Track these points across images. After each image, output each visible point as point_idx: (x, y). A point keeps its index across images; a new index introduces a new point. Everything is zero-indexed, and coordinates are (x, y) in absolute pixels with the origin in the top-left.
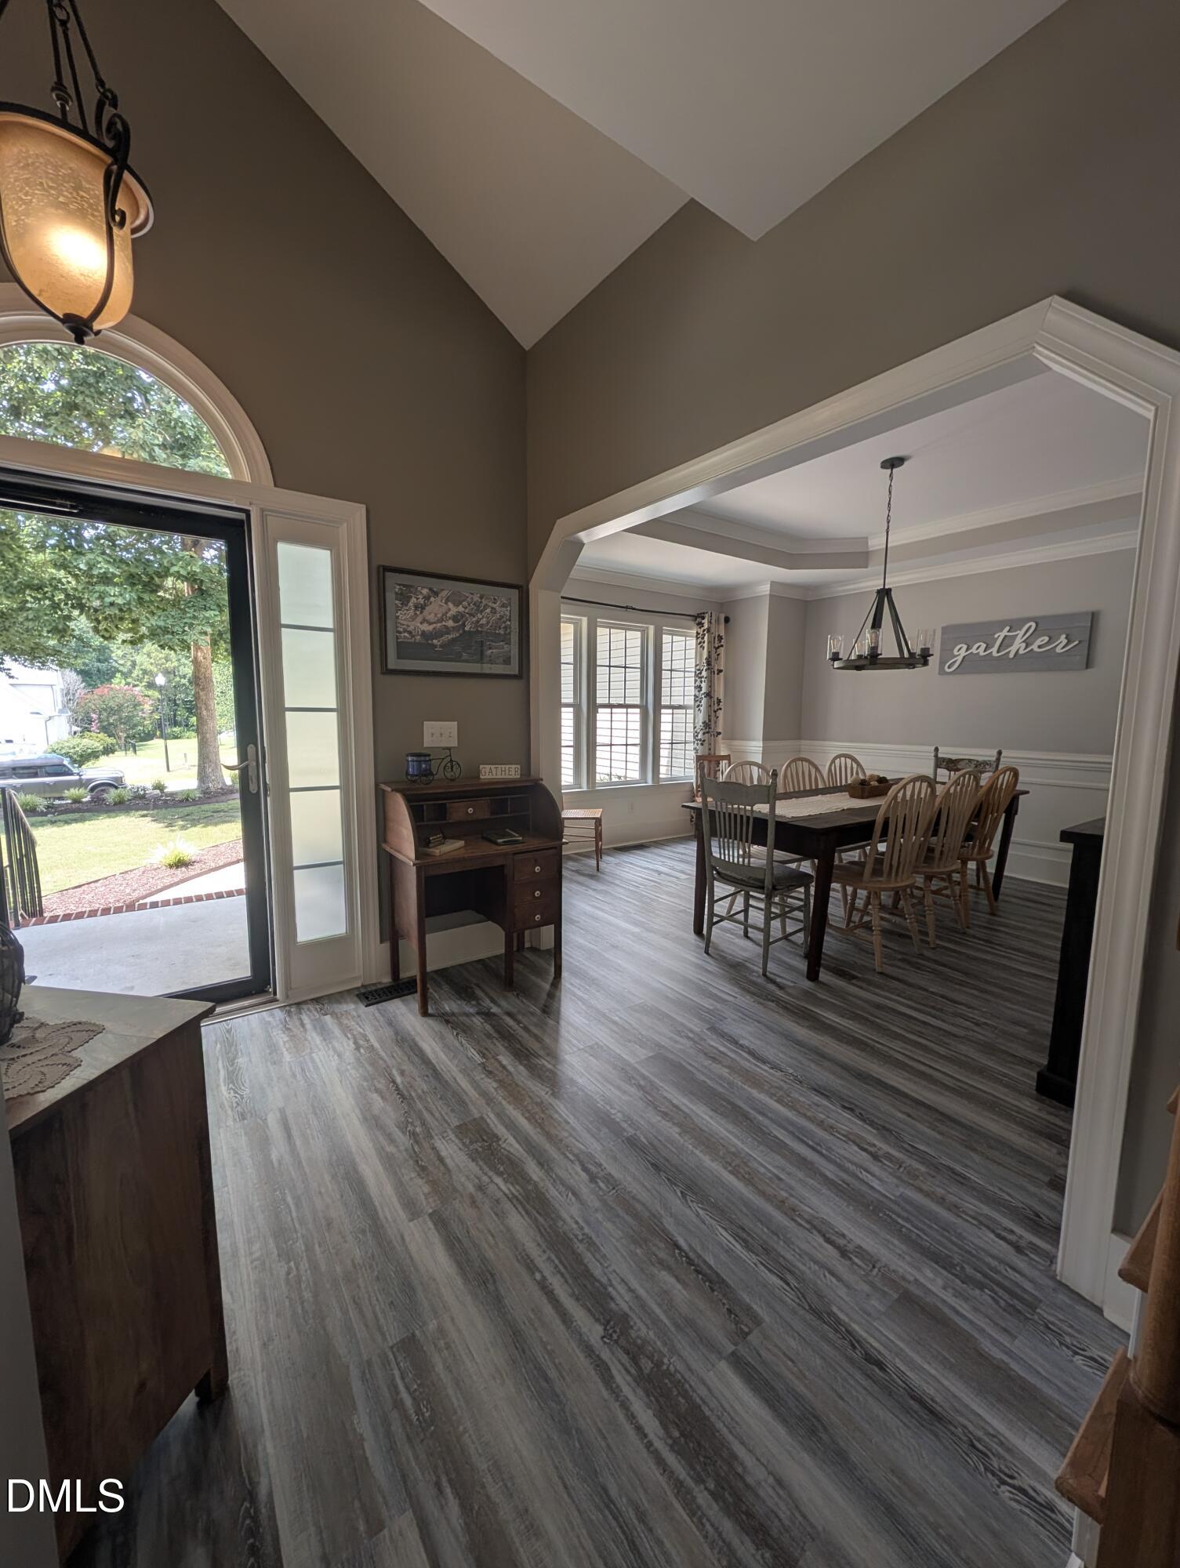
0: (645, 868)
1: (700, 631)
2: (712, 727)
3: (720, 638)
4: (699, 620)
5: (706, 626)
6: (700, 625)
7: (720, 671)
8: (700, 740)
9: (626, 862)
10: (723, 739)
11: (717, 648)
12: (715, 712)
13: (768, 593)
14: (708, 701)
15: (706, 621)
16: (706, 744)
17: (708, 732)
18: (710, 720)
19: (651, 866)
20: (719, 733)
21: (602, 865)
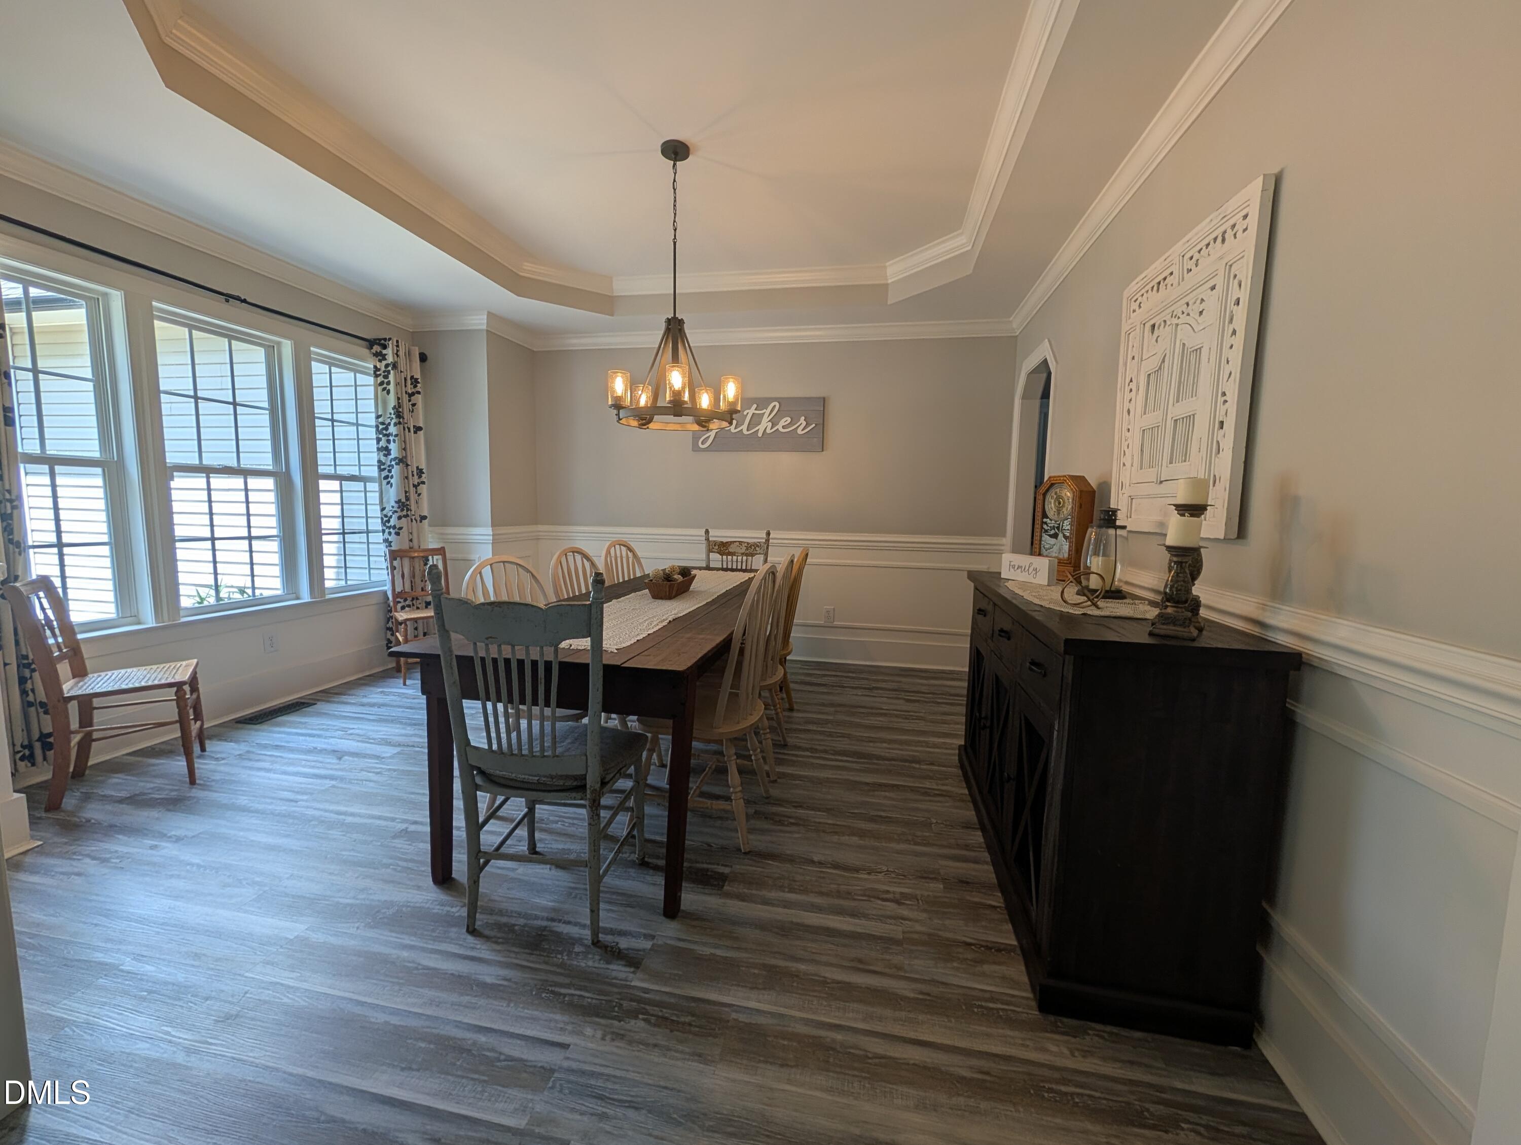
0: (309, 751)
1: (381, 366)
2: (413, 507)
3: (415, 382)
4: (376, 348)
5: (390, 359)
6: (381, 357)
7: (418, 429)
8: (394, 527)
9: (265, 747)
10: (430, 525)
11: (411, 395)
12: (415, 486)
13: (484, 327)
14: (402, 472)
15: (389, 352)
16: (404, 532)
17: (406, 516)
18: (407, 499)
19: (320, 744)
20: (423, 518)
21: (203, 766)
